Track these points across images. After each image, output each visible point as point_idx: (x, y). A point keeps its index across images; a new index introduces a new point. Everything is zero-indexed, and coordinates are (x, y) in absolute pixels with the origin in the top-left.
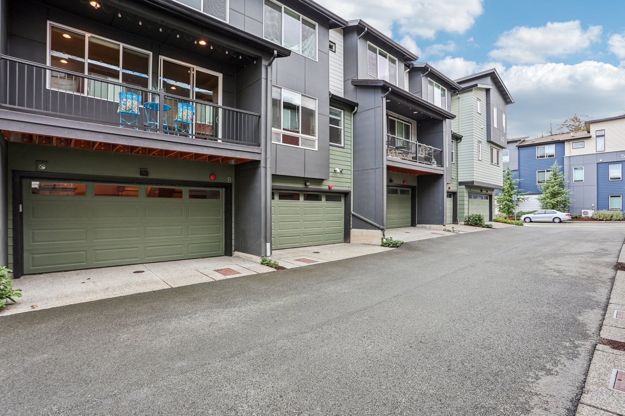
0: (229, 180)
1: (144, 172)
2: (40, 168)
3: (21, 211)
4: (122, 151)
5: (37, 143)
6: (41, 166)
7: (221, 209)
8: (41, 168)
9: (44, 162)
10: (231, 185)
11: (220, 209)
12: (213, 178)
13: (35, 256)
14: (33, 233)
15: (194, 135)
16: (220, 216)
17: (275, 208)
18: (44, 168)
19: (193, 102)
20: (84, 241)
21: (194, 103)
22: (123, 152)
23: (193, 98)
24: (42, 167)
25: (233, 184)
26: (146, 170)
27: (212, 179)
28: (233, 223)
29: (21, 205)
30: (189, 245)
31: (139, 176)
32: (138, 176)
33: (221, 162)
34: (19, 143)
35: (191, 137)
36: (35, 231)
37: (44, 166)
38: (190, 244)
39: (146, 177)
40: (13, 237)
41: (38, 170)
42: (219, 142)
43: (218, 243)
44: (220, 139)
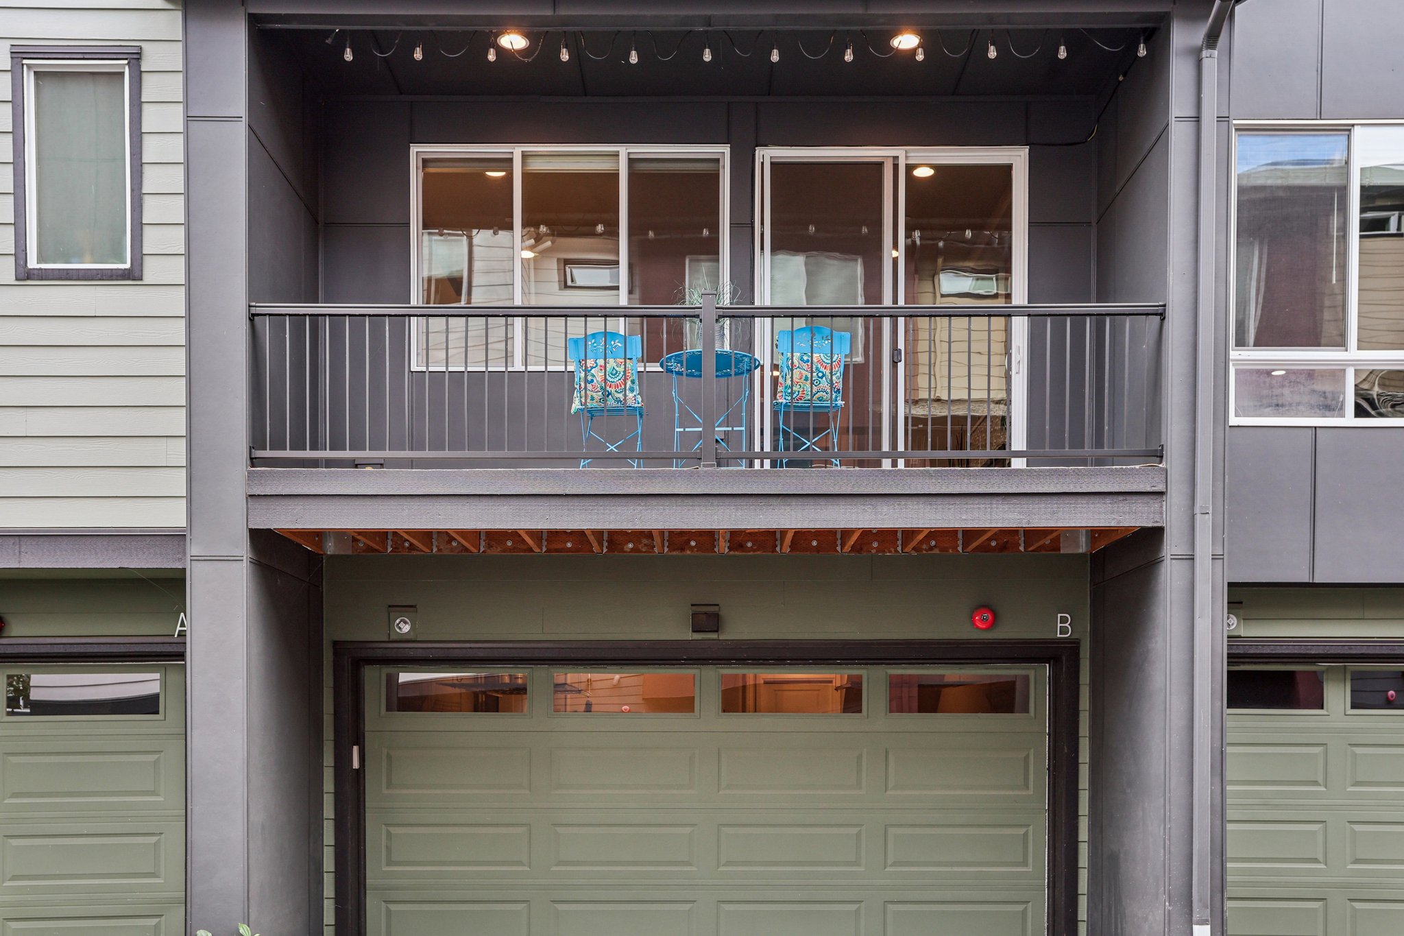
0: (1062, 627)
1: (707, 620)
2: (398, 630)
3: (356, 765)
4: (631, 546)
5: (390, 549)
6: (400, 623)
7: (1032, 757)
8: (400, 628)
9: (408, 609)
10: (1072, 647)
11: (1026, 759)
12: (982, 620)
13: (393, 907)
14: (389, 834)
15: (901, 455)
16: (1027, 787)
17: (1326, 752)
18: (406, 628)
19: (894, 317)
20: (521, 868)
21: (901, 320)
22: (632, 550)
23: (895, 300)
24: (402, 625)
25: (1082, 644)
26: (716, 609)
27: (980, 625)
28: (1081, 819)
29: (355, 749)
30: (890, 906)
31: (690, 636)
32: (686, 634)
33: (1022, 548)
34: (348, 556)
35: (886, 464)
36: (393, 830)
37: (406, 623)
38: (892, 902)
39: (714, 636)
40: (336, 846)
41: (393, 637)
42: (1017, 470)
43: (1020, 908)
44: (1019, 454)
